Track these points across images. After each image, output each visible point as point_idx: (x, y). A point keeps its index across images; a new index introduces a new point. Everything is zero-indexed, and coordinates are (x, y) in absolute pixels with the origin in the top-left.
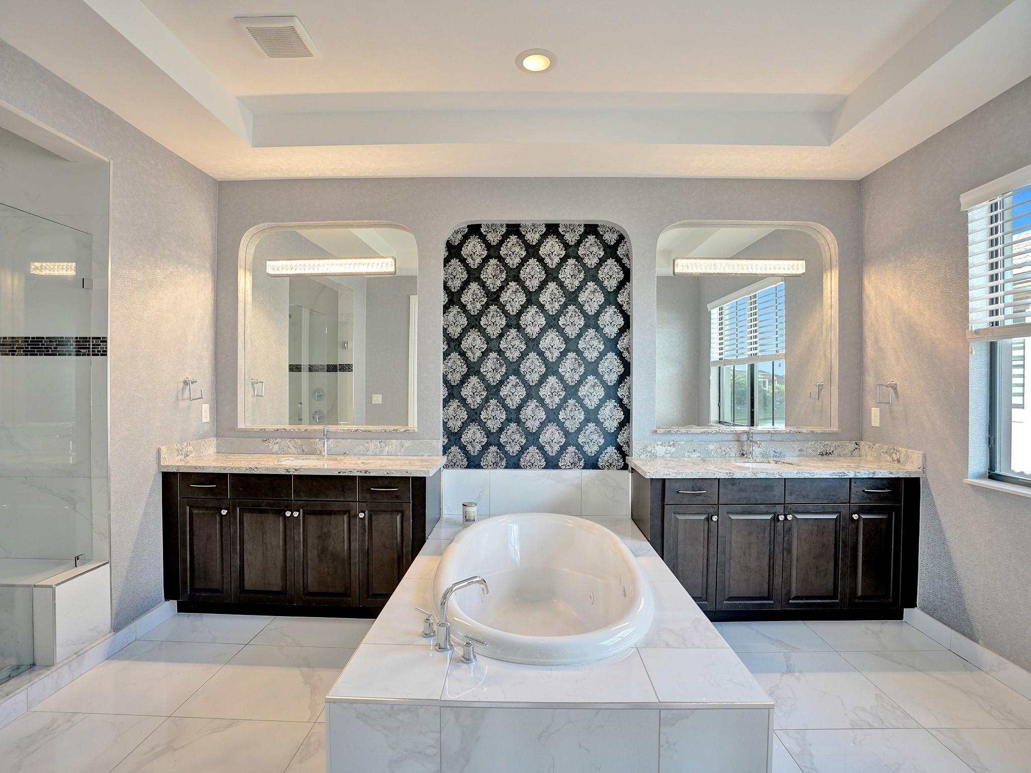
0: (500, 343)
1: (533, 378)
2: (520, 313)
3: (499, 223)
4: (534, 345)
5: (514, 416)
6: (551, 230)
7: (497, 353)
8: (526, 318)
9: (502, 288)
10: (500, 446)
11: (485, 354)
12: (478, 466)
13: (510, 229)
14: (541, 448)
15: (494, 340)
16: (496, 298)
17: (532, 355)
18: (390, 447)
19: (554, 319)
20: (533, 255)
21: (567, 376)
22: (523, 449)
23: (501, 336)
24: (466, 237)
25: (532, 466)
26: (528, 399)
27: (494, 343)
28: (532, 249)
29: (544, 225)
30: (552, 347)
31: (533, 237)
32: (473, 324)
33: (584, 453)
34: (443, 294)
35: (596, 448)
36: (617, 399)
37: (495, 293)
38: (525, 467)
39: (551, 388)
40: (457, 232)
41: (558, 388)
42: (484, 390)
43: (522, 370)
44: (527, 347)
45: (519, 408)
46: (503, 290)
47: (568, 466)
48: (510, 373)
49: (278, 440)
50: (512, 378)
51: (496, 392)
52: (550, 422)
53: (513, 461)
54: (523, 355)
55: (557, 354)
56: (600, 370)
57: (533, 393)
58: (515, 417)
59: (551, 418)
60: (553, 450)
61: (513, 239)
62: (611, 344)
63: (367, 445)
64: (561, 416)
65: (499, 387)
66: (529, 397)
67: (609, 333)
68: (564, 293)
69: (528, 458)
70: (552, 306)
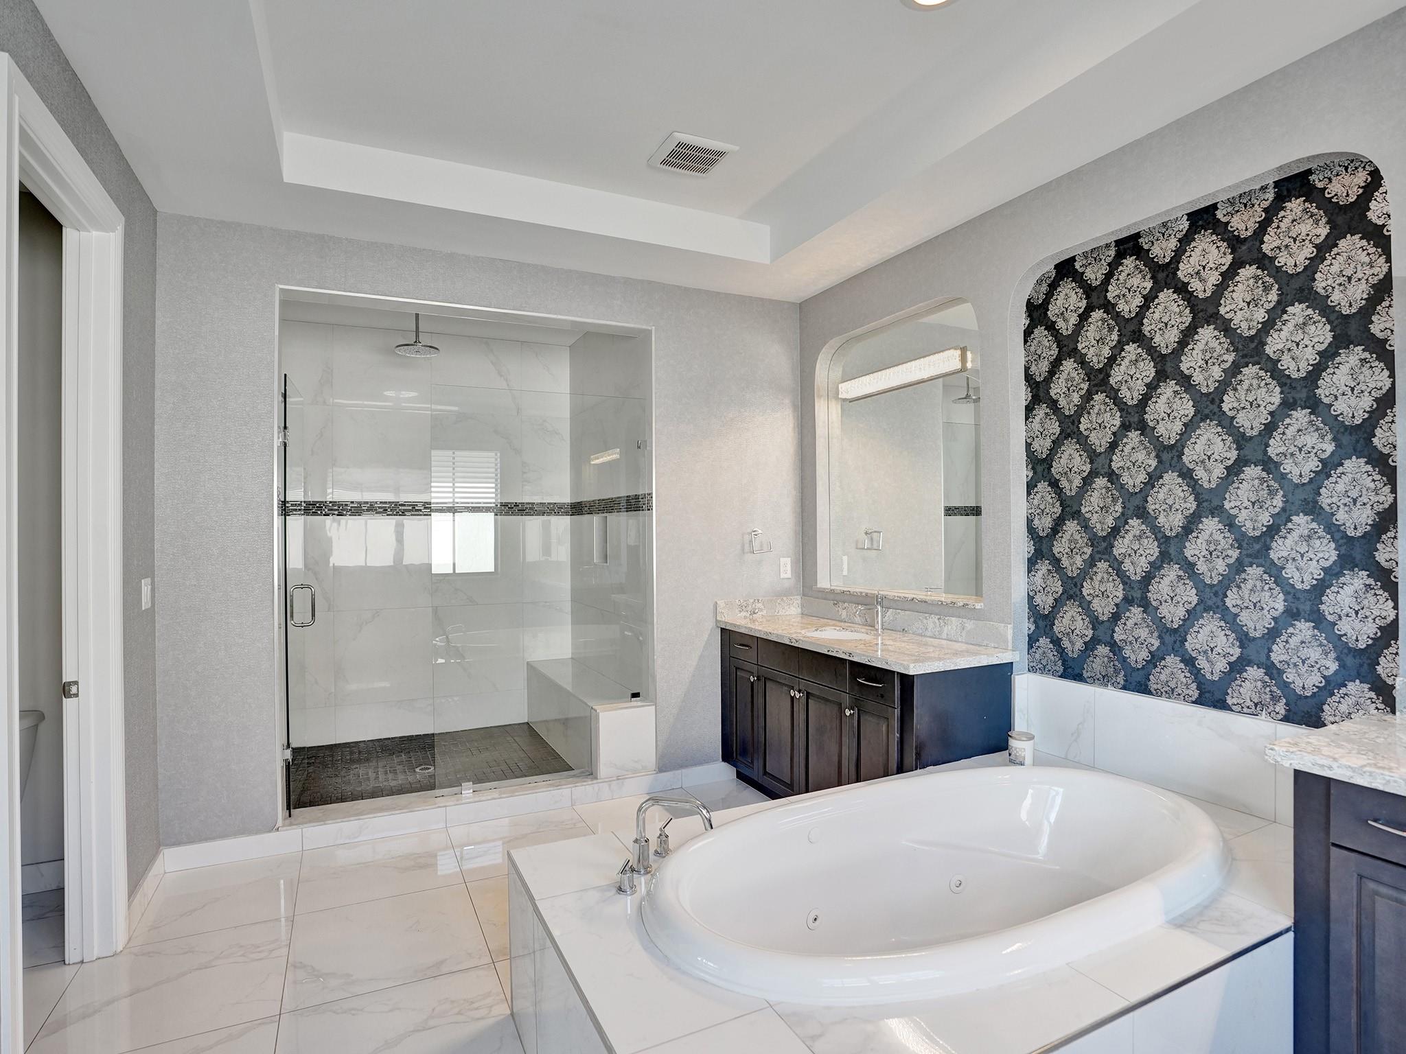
0: (1111, 461)
1: (1172, 522)
2: (1145, 400)
3: (1102, 243)
4: (1172, 458)
5: (1137, 594)
6: (1200, 223)
7: (1106, 479)
8: (1157, 409)
9: (1112, 360)
10: (1115, 648)
11: (1087, 481)
12: (1078, 677)
13: (1121, 247)
14: (1189, 662)
15: (1103, 455)
16: (1103, 380)
17: (1171, 478)
18: (950, 627)
19: (1212, 402)
20: (1166, 283)
21: (1243, 517)
22: (1155, 659)
23: (1113, 446)
24: (1053, 286)
25: (1171, 693)
26: (1163, 562)
27: (1101, 460)
28: (1163, 271)
29: (1185, 217)
30: (1209, 458)
31: (1162, 250)
32: (1069, 431)
33: (1285, 686)
34: (1025, 388)
35: (1314, 680)
36: (1373, 569)
37: (1100, 370)
38: (1158, 694)
39: (1209, 542)
40: (1039, 282)
41: (1223, 542)
42: (1087, 544)
43: (1151, 507)
44: (1160, 462)
45: (1147, 579)
46: (1114, 363)
47: (1248, 707)
48: (1130, 513)
49: (846, 604)
50: (1134, 522)
51: (1106, 548)
52: (1207, 610)
53: (1137, 677)
54: (1153, 479)
55: (1219, 471)
56: (1325, 500)
57: (1172, 550)
58: (1139, 596)
59: (1210, 603)
60: (1214, 668)
61: (1129, 262)
62: (1354, 438)
63: (925, 621)
64: (1232, 600)
65: (1112, 539)
66: (1165, 557)
67: (1348, 412)
68: (1232, 343)
69: (1163, 677)
70: (1206, 375)
